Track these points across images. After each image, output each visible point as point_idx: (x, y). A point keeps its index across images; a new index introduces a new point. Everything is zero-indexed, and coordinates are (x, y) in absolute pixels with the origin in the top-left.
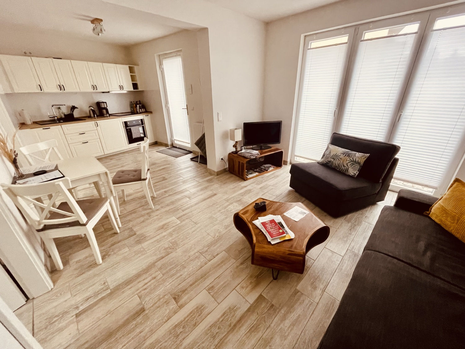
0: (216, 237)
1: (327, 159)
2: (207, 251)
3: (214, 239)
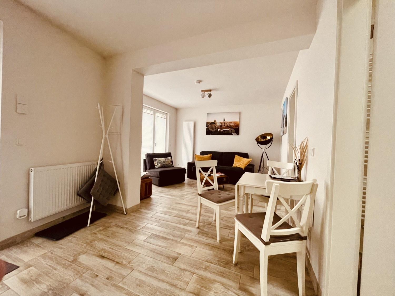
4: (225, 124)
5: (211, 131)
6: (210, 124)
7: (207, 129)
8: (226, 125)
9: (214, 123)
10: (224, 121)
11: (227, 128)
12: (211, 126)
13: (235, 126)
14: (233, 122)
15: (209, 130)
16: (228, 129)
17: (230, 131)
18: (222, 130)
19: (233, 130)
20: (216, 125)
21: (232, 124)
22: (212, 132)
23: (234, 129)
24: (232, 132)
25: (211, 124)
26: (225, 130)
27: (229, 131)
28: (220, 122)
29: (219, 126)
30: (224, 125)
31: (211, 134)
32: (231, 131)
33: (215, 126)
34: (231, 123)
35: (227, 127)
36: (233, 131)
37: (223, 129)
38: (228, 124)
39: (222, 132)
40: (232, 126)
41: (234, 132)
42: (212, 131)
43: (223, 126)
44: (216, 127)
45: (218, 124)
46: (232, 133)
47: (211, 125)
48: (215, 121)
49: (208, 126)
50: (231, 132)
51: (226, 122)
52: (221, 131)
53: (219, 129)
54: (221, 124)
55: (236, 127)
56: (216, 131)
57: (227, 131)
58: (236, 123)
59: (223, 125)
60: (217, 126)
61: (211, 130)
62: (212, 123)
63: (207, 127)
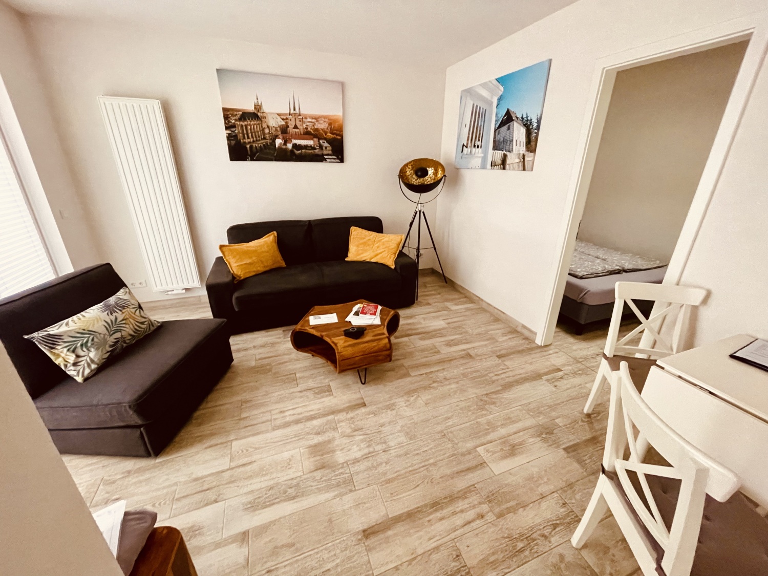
0: (416, 396)
1: (107, 346)
2: (434, 382)
3: (420, 394)
4: (298, 124)
5: (248, 146)
6: (240, 119)
7: (229, 138)
8: (301, 127)
9: (254, 116)
10: (292, 111)
11: (308, 136)
12: (246, 126)
13: (331, 133)
14: (325, 117)
15: (238, 142)
16: (310, 143)
17: (315, 149)
18: (290, 146)
19: (326, 144)
20: (264, 126)
21: (322, 126)
22: (254, 150)
23: (329, 141)
24: (325, 152)
25: (245, 120)
26: (300, 145)
27: (313, 148)
28: (279, 115)
29: (276, 130)
30: (296, 127)
31: (252, 160)
32: (321, 147)
33: (263, 129)
34: (317, 121)
35: (307, 134)
36: (326, 148)
37: (294, 141)
38: (308, 124)
39: (292, 151)
40: (322, 129)
41: (330, 152)
42: (251, 147)
43: (291, 130)
44: (267, 131)
45: (274, 122)
46: (323, 155)
47: (244, 124)
48: (258, 107)
49: (234, 126)
50: (320, 153)
51: (300, 115)
52: (286, 150)
53: (278, 142)
54: (283, 123)
55: (333, 134)
56: (266, 146)
57: (306, 147)
58: (335, 121)
59: (291, 124)
60: (268, 127)
61: (249, 143)
62: (245, 116)
63: (227, 128)
